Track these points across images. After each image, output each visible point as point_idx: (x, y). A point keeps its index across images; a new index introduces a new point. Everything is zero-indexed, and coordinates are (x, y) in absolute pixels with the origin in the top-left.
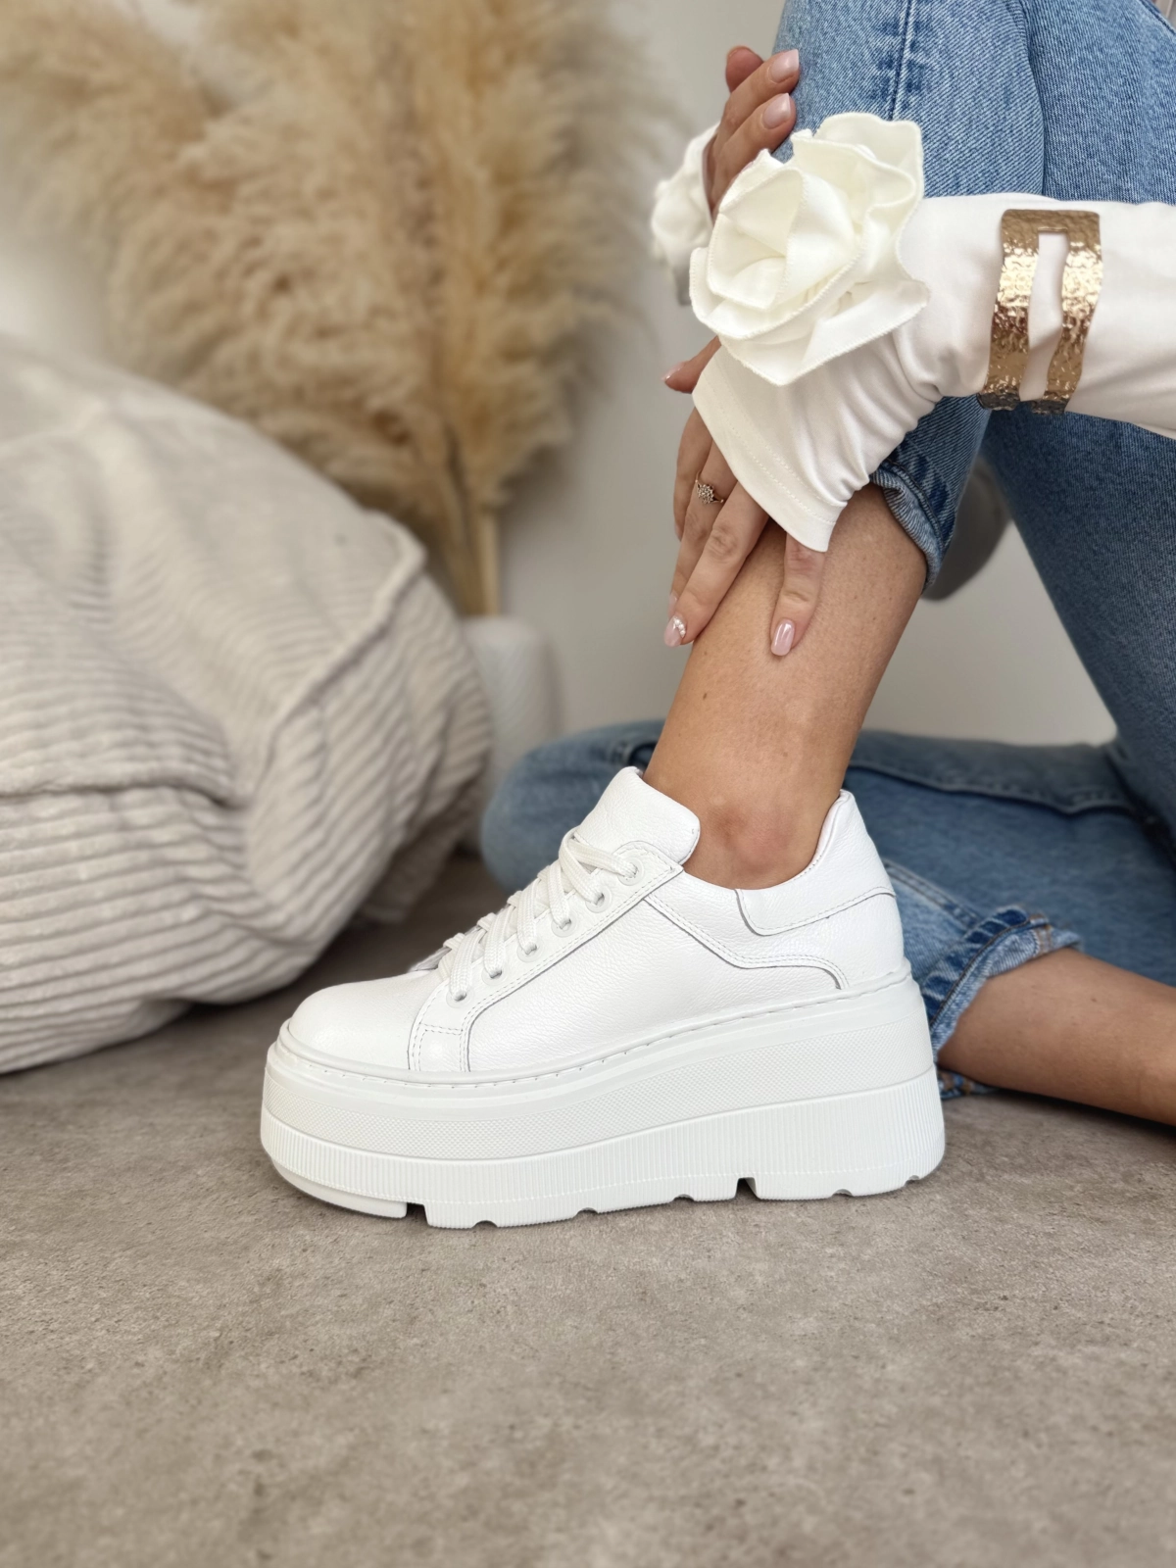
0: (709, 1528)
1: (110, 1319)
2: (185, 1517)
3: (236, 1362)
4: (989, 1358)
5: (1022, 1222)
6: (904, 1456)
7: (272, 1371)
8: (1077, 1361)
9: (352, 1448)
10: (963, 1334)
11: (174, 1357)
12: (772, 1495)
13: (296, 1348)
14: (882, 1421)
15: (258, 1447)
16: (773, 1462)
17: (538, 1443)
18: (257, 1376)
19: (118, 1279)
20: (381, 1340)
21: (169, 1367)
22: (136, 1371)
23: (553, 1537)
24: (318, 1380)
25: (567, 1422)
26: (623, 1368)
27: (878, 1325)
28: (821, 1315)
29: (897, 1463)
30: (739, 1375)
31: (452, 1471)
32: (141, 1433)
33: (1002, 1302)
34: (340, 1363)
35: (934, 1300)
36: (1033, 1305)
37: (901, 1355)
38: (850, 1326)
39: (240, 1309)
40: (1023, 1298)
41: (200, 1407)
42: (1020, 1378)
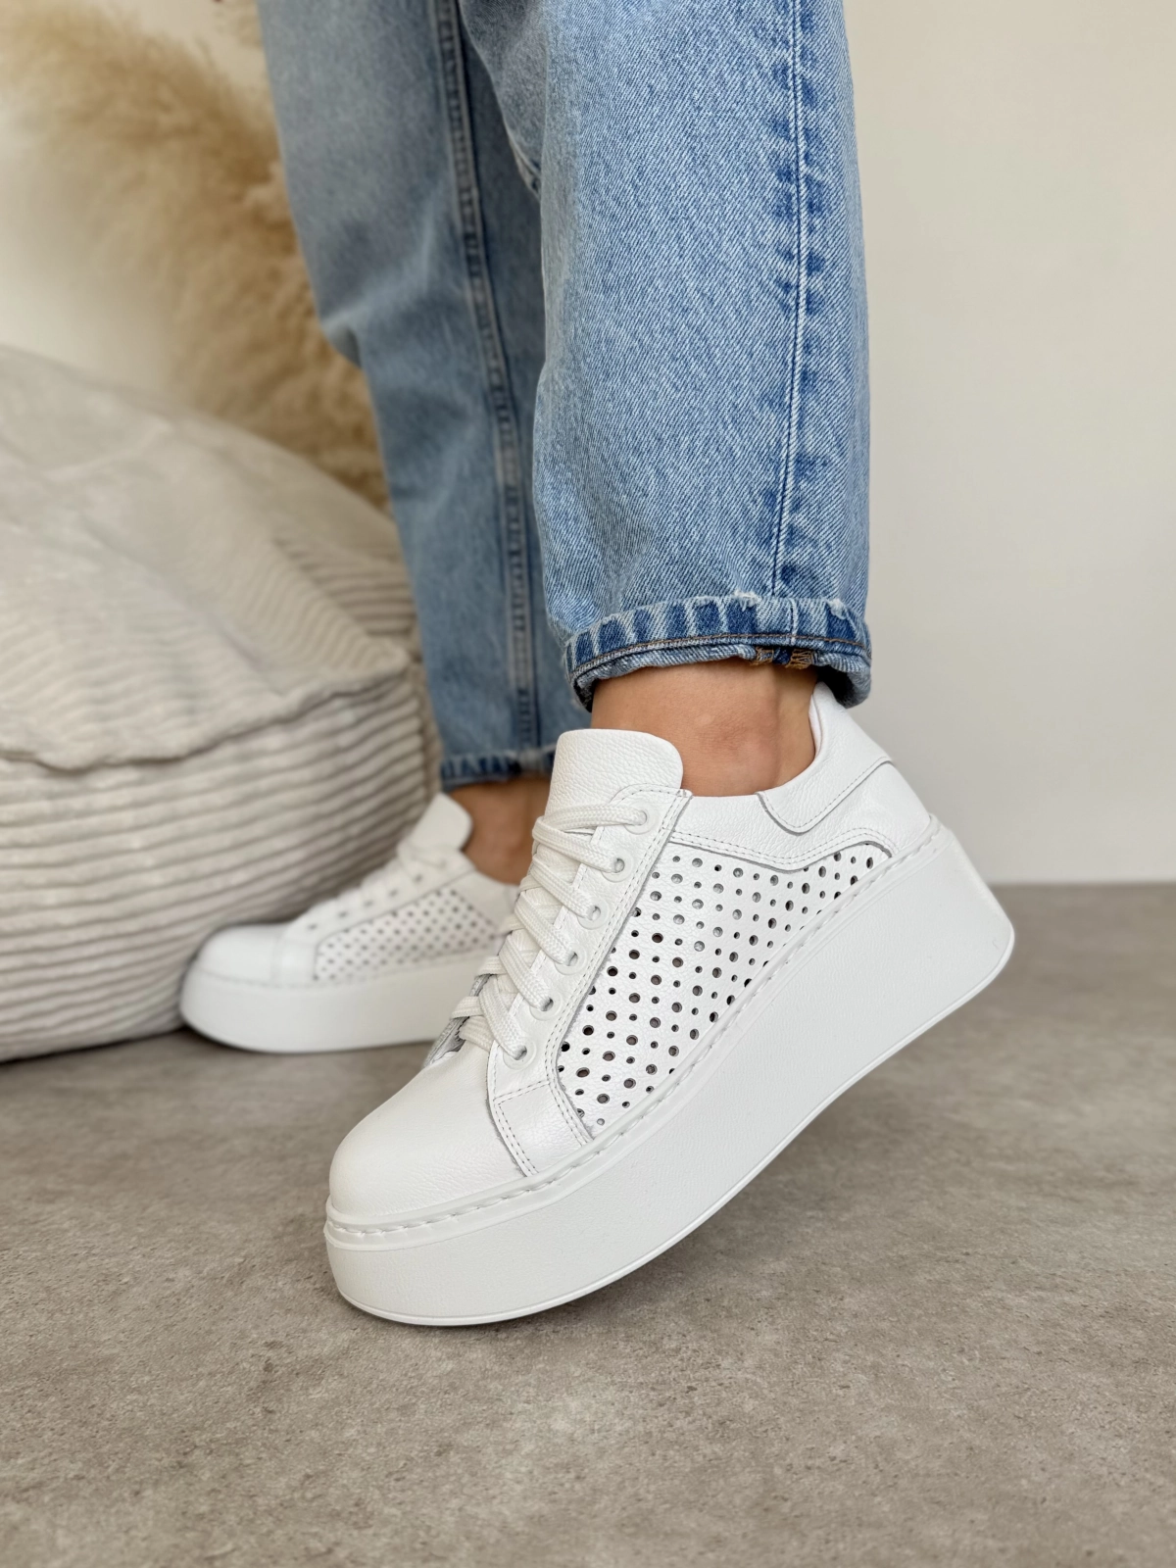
0: (661, 1405)
2: (202, 1383)
3: (256, 1280)
4: (941, 1296)
6: (846, 1362)
7: (288, 1287)
8: (1023, 1301)
10: (921, 1279)
11: (201, 1275)
12: (721, 1385)
13: (312, 1271)
14: (831, 1337)
15: (271, 1339)
16: (727, 1362)
18: (275, 1290)
21: (195, 1282)
22: (166, 1284)
27: (844, 1269)
28: (791, 1259)
29: (838, 1367)
30: (708, 1300)
32: (167, 1328)
33: (964, 1257)
35: (900, 1253)
36: (992, 1260)
37: (860, 1291)
38: (817, 1269)
39: (264, 1243)
40: (984, 1255)
41: (222, 1311)
42: (967, 1312)
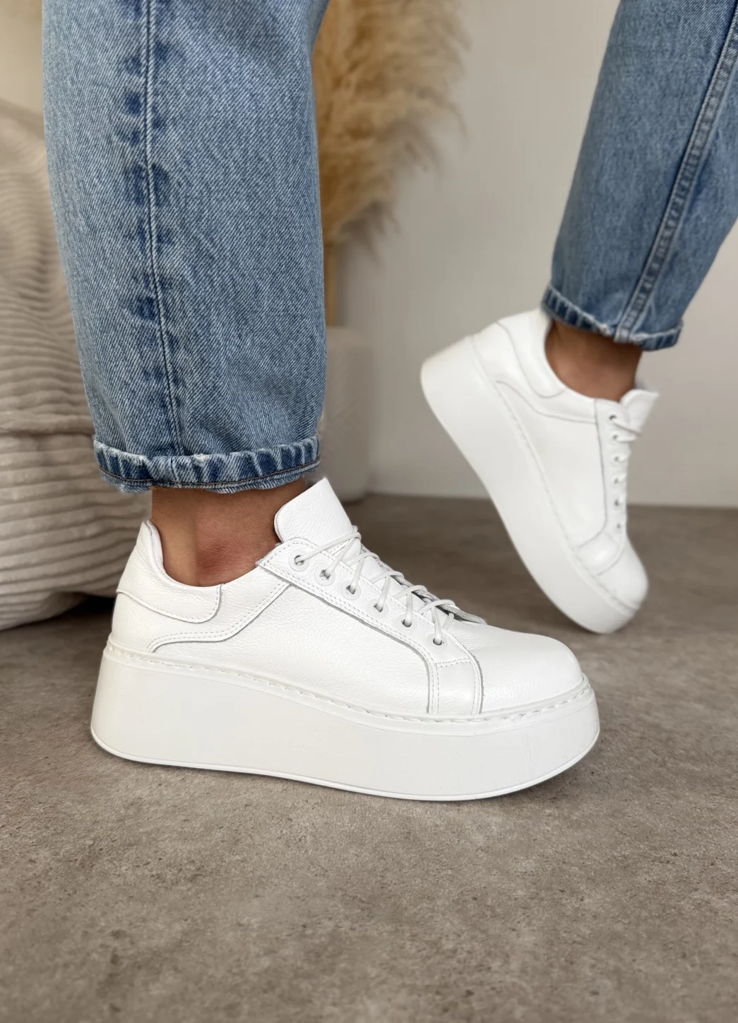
0: (445, 1010)
1: (13, 825)
2: (58, 976)
3: (104, 864)
4: (660, 898)
5: (691, 799)
6: (593, 966)
7: (130, 872)
8: (725, 905)
9: (185, 934)
10: (642, 879)
11: (58, 857)
12: (493, 989)
13: (149, 857)
14: (579, 939)
15: (116, 928)
16: (496, 965)
17: (323, 939)
18: (119, 875)
19: (20, 797)
20: (211, 855)
21: (54, 864)
22: (29, 865)
23: (329, 1009)
24: (163, 882)
25: (346, 925)
26: (389, 888)
27: (580, 868)
28: (538, 858)
29: (589, 973)
30: (475, 899)
31: (258, 956)
32: (30, 912)
33: (673, 858)
34: (180, 870)
35: (623, 853)
36: (696, 861)
37: (596, 891)
38: (559, 868)
39: (110, 825)
40: (688, 856)
41: (75, 896)
42: (682, 914)
